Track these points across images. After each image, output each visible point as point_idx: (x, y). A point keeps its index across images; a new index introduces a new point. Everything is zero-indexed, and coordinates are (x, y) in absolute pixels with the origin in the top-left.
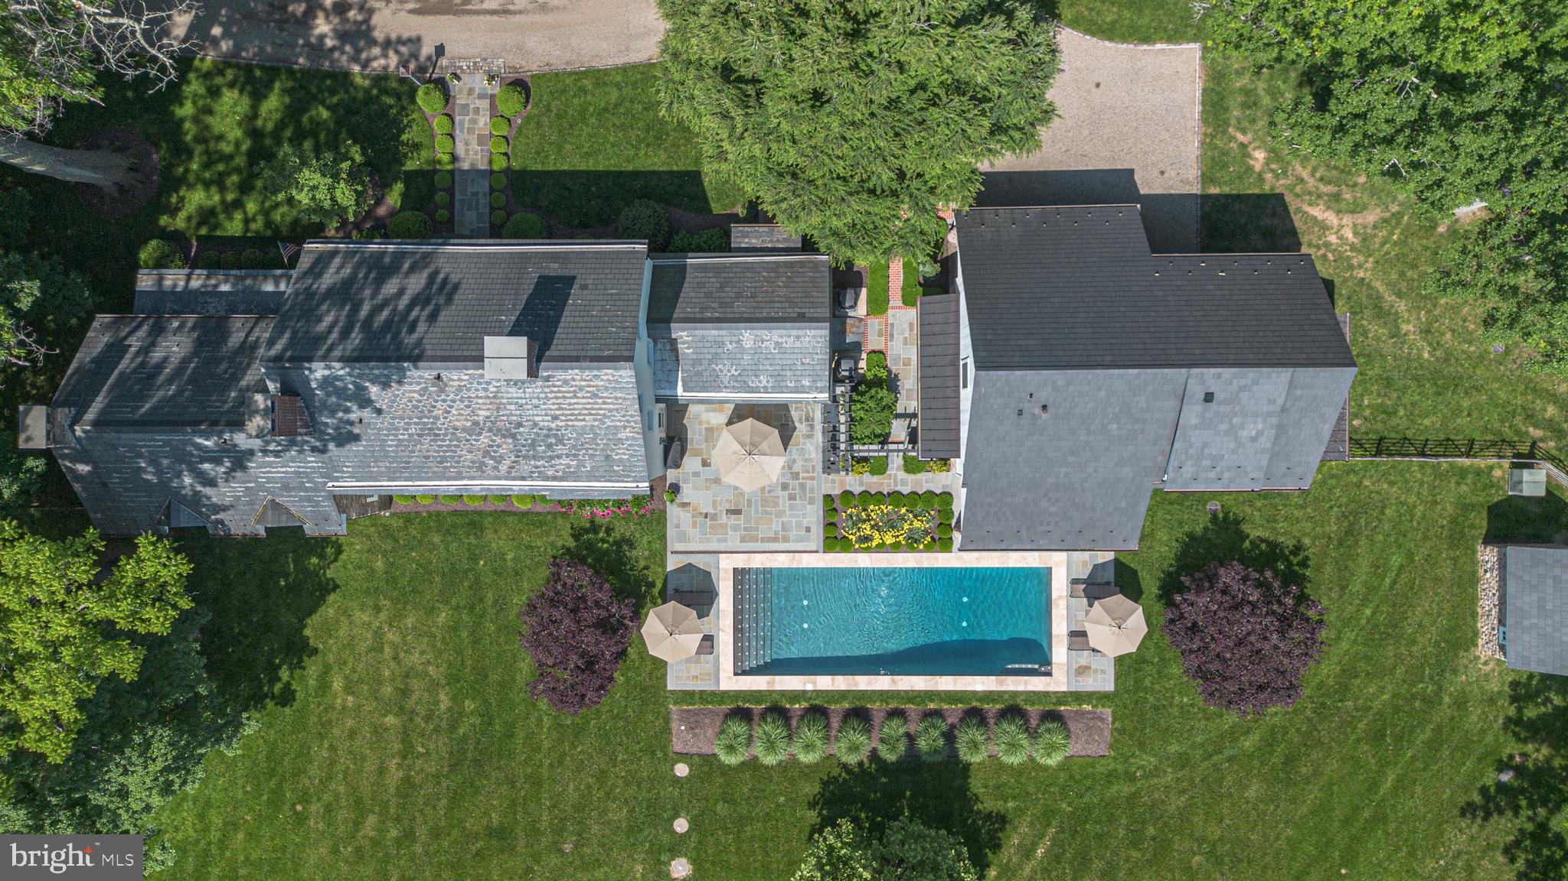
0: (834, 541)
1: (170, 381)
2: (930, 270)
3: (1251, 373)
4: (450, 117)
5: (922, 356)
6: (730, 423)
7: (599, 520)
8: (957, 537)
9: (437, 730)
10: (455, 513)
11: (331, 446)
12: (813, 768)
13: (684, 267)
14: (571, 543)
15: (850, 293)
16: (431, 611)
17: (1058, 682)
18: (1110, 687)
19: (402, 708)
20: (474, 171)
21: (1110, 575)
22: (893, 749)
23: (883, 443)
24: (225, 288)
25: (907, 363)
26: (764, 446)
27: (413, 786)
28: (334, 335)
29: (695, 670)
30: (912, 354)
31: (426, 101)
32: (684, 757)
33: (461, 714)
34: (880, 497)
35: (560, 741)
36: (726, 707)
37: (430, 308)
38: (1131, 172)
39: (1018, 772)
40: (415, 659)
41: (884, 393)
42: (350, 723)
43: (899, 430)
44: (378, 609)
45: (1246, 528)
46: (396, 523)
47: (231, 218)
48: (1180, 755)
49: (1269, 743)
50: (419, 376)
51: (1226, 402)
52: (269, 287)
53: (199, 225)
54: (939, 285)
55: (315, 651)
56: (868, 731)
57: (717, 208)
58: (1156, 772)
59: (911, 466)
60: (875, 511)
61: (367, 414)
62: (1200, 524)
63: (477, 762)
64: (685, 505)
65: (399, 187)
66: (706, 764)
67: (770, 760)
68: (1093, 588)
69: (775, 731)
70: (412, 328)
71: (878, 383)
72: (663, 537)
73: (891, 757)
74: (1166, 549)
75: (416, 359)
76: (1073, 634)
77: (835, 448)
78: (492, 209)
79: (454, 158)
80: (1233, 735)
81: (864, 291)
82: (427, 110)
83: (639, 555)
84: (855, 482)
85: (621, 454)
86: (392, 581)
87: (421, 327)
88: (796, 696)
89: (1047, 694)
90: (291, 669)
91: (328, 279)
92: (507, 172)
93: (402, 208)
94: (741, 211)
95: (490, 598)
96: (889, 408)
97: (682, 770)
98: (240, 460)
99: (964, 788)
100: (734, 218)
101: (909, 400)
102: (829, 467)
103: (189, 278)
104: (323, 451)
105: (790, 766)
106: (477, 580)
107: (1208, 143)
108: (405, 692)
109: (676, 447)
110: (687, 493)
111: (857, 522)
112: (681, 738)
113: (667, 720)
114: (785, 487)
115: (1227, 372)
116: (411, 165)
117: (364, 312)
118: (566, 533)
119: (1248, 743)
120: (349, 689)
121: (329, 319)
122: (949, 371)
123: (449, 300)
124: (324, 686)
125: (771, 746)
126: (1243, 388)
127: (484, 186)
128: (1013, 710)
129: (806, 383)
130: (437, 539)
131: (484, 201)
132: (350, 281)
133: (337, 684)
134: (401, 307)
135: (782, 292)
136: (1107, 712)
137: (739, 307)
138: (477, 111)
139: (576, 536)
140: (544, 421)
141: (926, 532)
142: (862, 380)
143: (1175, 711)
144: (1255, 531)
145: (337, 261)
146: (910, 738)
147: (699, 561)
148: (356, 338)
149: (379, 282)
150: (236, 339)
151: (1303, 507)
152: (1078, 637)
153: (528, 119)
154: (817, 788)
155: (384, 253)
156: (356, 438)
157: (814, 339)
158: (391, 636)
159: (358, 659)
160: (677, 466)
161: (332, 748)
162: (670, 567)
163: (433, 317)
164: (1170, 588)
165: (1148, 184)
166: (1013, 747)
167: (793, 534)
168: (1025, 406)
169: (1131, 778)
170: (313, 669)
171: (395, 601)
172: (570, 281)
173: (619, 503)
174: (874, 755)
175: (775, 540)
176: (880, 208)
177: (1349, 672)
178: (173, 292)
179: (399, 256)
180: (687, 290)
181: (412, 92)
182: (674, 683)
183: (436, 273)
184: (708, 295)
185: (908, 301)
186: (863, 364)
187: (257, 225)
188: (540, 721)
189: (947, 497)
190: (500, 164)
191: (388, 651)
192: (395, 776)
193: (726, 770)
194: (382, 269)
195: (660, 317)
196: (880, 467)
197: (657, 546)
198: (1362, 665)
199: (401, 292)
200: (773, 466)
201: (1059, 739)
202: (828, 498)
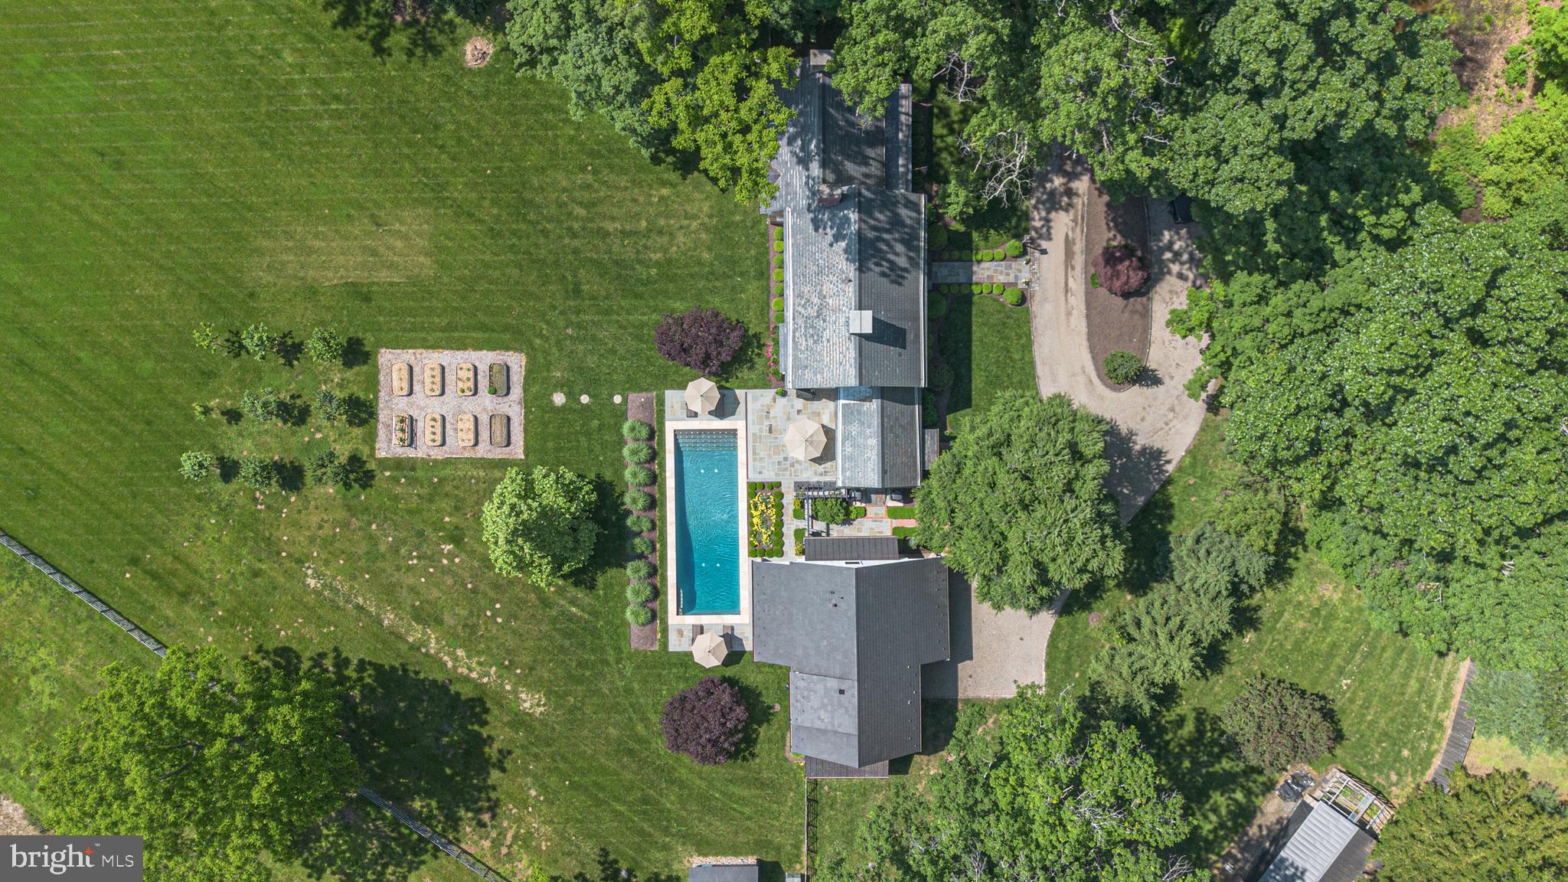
0: (754, 488)
1: (847, 121)
2: (913, 542)
3: (855, 713)
4: (1004, 259)
5: (863, 539)
6: (823, 426)
7: (765, 349)
8: (758, 560)
9: (638, 252)
10: (769, 263)
11: (812, 215)
12: (621, 477)
13: (913, 404)
14: (751, 332)
15: (900, 497)
16: (710, 249)
17: (674, 619)
18: (671, 649)
19: (651, 231)
20: (971, 273)
21: (737, 648)
22: (634, 524)
23: (812, 517)
24: (901, 136)
25: (859, 530)
26: (810, 448)
27: (604, 238)
28: (872, 222)
29: (677, 407)
30: (865, 533)
31: (1012, 245)
32: (625, 400)
33: (648, 267)
34: (780, 514)
35: (634, 326)
36: (655, 424)
37: (889, 272)
38: (971, 658)
39: (621, 596)
40: (681, 238)
41: (842, 517)
42: (641, 199)
43: (819, 526)
44: (710, 216)
45: (765, 726)
46: (762, 227)
47: (943, 127)
48: (632, 690)
49: (640, 740)
50: (851, 270)
51: (839, 701)
52: (901, 161)
53: (939, 108)
54: (904, 548)
55: (685, 179)
56: (645, 509)
57: (950, 418)
58: (622, 676)
59: (799, 533)
60: (772, 512)
61: (830, 238)
62: (767, 700)
63: (620, 276)
64: (774, 400)
65: (962, 228)
66: (621, 414)
67: (626, 452)
68: (730, 638)
69: (644, 455)
70: (878, 264)
71: (848, 513)
72: (755, 387)
73: (629, 522)
74: (752, 678)
75: (861, 270)
76: (702, 627)
77: (809, 489)
78: (949, 285)
79: (979, 262)
80: (644, 720)
81: (901, 505)
82: (1008, 245)
83: (745, 373)
84: (789, 500)
85: (808, 375)
86: (728, 225)
87: (877, 269)
88: (662, 466)
89: (666, 612)
90: (673, 163)
91: (903, 212)
92: (971, 294)
93: (949, 231)
94: (948, 432)
95: (717, 284)
96: (833, 521)
97: (618, 399)
98: (804, 162)
99: (611, 565)
100: (943, 428)
101: (838, 531)
102: (798, 486)
103: (907, 114)
104: (809, 210)
105: (619, 464)
106: (729, 277)
107: (988, 702)
108: (660, 232)
109: (810, 395)
110: (782, 401)
111: (765, 501)
112: (636, 399)
113: (646, 390)
114: (786, 459)
115: (855, 700)
116: (975, 235)
117: (886, 236)
118: (758, 330)
119: (640, 728)
120: (662, 198)
121: (881, 217)
122: (855, 555)
123: (893, 282)
124: (664, 183)
125: (634, 452)
126: (847, 709)
127: (962, 279)
128: (657, 593)
129: (848, 474)
130: (753, 252)
131: (953, 279)
132: (903, 225)
133: (665, 191)
134: (889, 256)
135: (899, 461)
136: (656, 647)
137: (890, 437)
138: (1008, 274)
139: (755, 335)
140: (826, 334)
141: (760, 542)
142: (849, 504)
143: (658, 686)
144: (763, 731)
145: (914, 215)
146: (639, 534)
147: (741, 409)
148: (871, 234)
149: (902, 241)
150: (870, 152)
151: (777, 758)
152: (700, 630)
153: (1003, 305)
154: (608, 479)
155: (918, 240)
156: (816, 230)
157: (872, 480)
158: (694, 225)
159: (680, 204)
160: (798, 396)
161: (626, 188)
162: (738, 392)
163: (883, 274)
164: (731, 682)
165: (964, 668)
166: (637, 593)
167: (757, 463)
168: (836, 596)
169: (618, 662)
170: (674, 176)
171: (716, 227)
172: (904, 347)
173: (776, 362)
174: (628, 513)
175: (754, 453)
176: (944, 515)
177: (682, 785)
178: (898, 105)
179: (917, 249)
180: (900, 407)
181: (1018, 236)
182: (671, 396)
184: (897, 419)
185: (895, 530)
186: (858, 504)
187: (939, 143)
188: (644, 314)
189: (781, 554)
190: (976, 289)
191: (685, 222)
192: (610, 226)
193: (618, 427)
194: (909, 242)
195: (885, 394)
196: (798, 515)
197: (750, 383)
198: (686, 792)
199: (897, 254)
200: (800, 453)
201: (642, 619)
202: (779, 485)
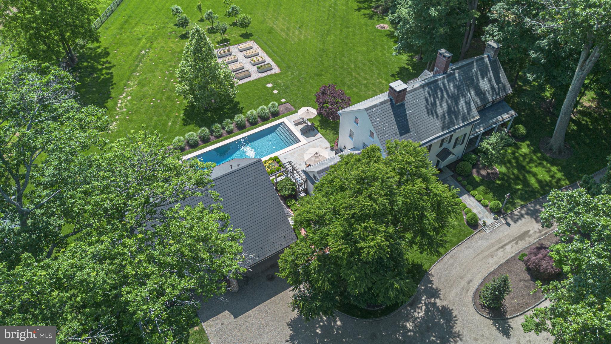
0: (275, 159)
4: (485, 206)
12: (248, 110)
36: (281, 115)
37: (430, 103)
39: (185, 133)
70: (429, 94)
97: (284, 100)
117: (445, 94)
121: (452, 88)
123: (427, 108)
132: (457, 104)
134: (437, 100)
138: (479, 212)
147: (312, 139)
149: (449, 107)
162: (319, 134)
163: (427, 100)
172: (401, 134)
174: (232, 118)
183: (437, 116)
197: (327, 137)
